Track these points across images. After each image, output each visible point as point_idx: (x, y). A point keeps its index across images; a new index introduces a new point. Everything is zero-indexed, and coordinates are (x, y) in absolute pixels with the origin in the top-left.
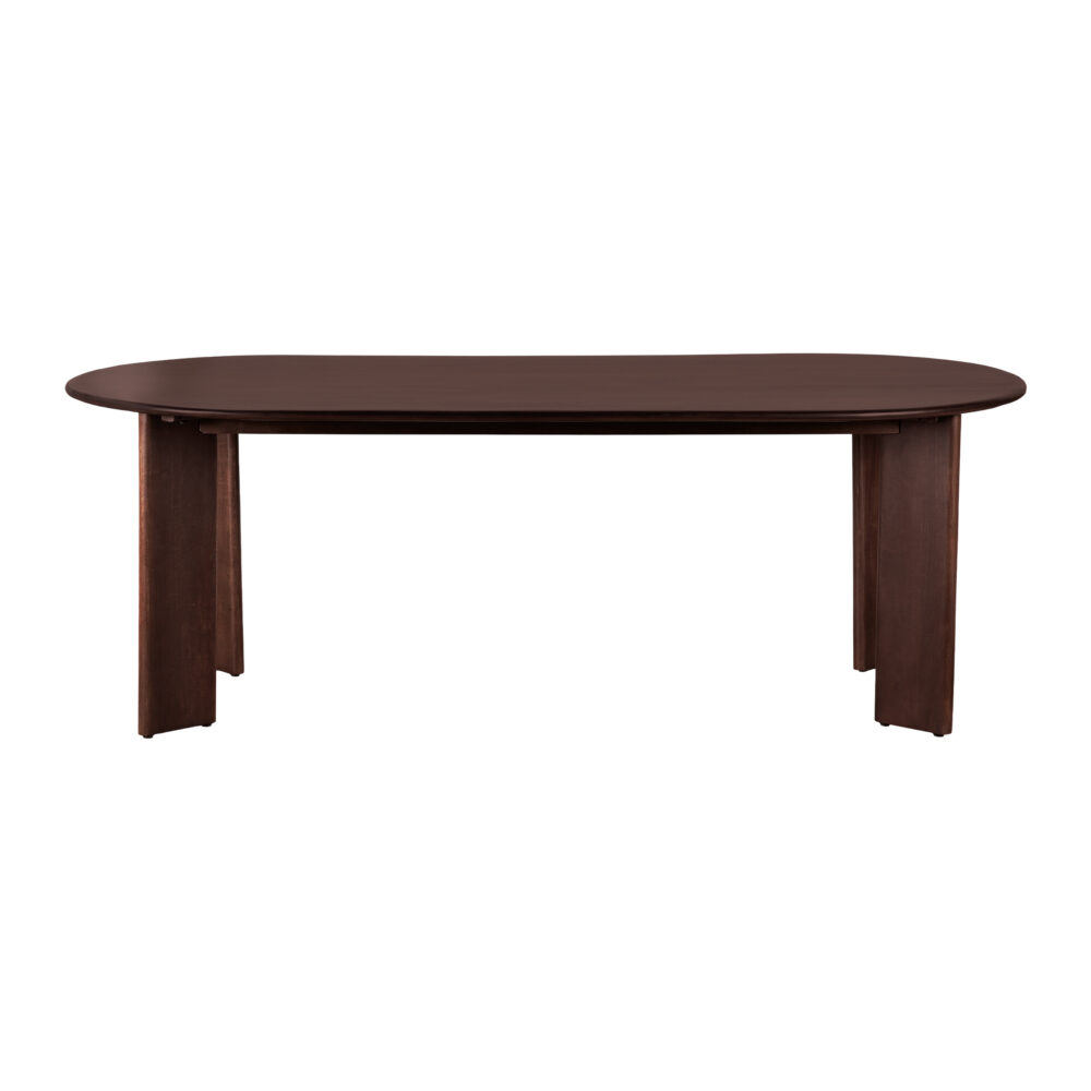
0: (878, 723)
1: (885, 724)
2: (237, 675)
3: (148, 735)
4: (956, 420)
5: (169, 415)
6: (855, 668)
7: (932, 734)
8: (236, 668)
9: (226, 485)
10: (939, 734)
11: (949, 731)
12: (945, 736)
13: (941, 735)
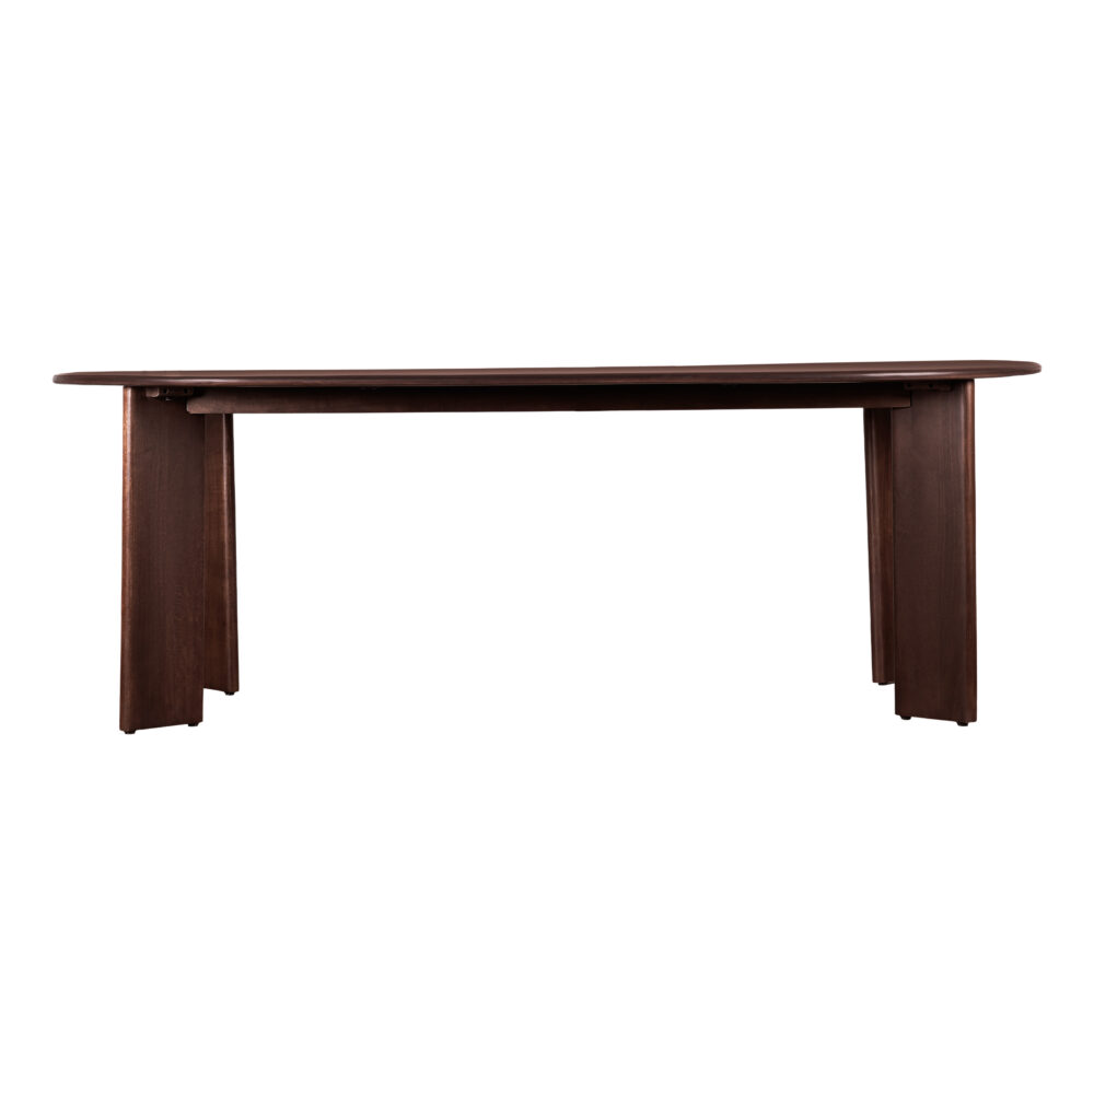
0: (899, 717)
1: (906, 717)
2: (232, 693)
3: (130, 731)
4: (969, 387)
5: (152, 388)
6: (874, 681)
7: (955, 723)
8: (229, 685)
9: (222, 494)
10: (963, 723)
11: (974, 719)
12: (970, 724)
13: (966, 725)
